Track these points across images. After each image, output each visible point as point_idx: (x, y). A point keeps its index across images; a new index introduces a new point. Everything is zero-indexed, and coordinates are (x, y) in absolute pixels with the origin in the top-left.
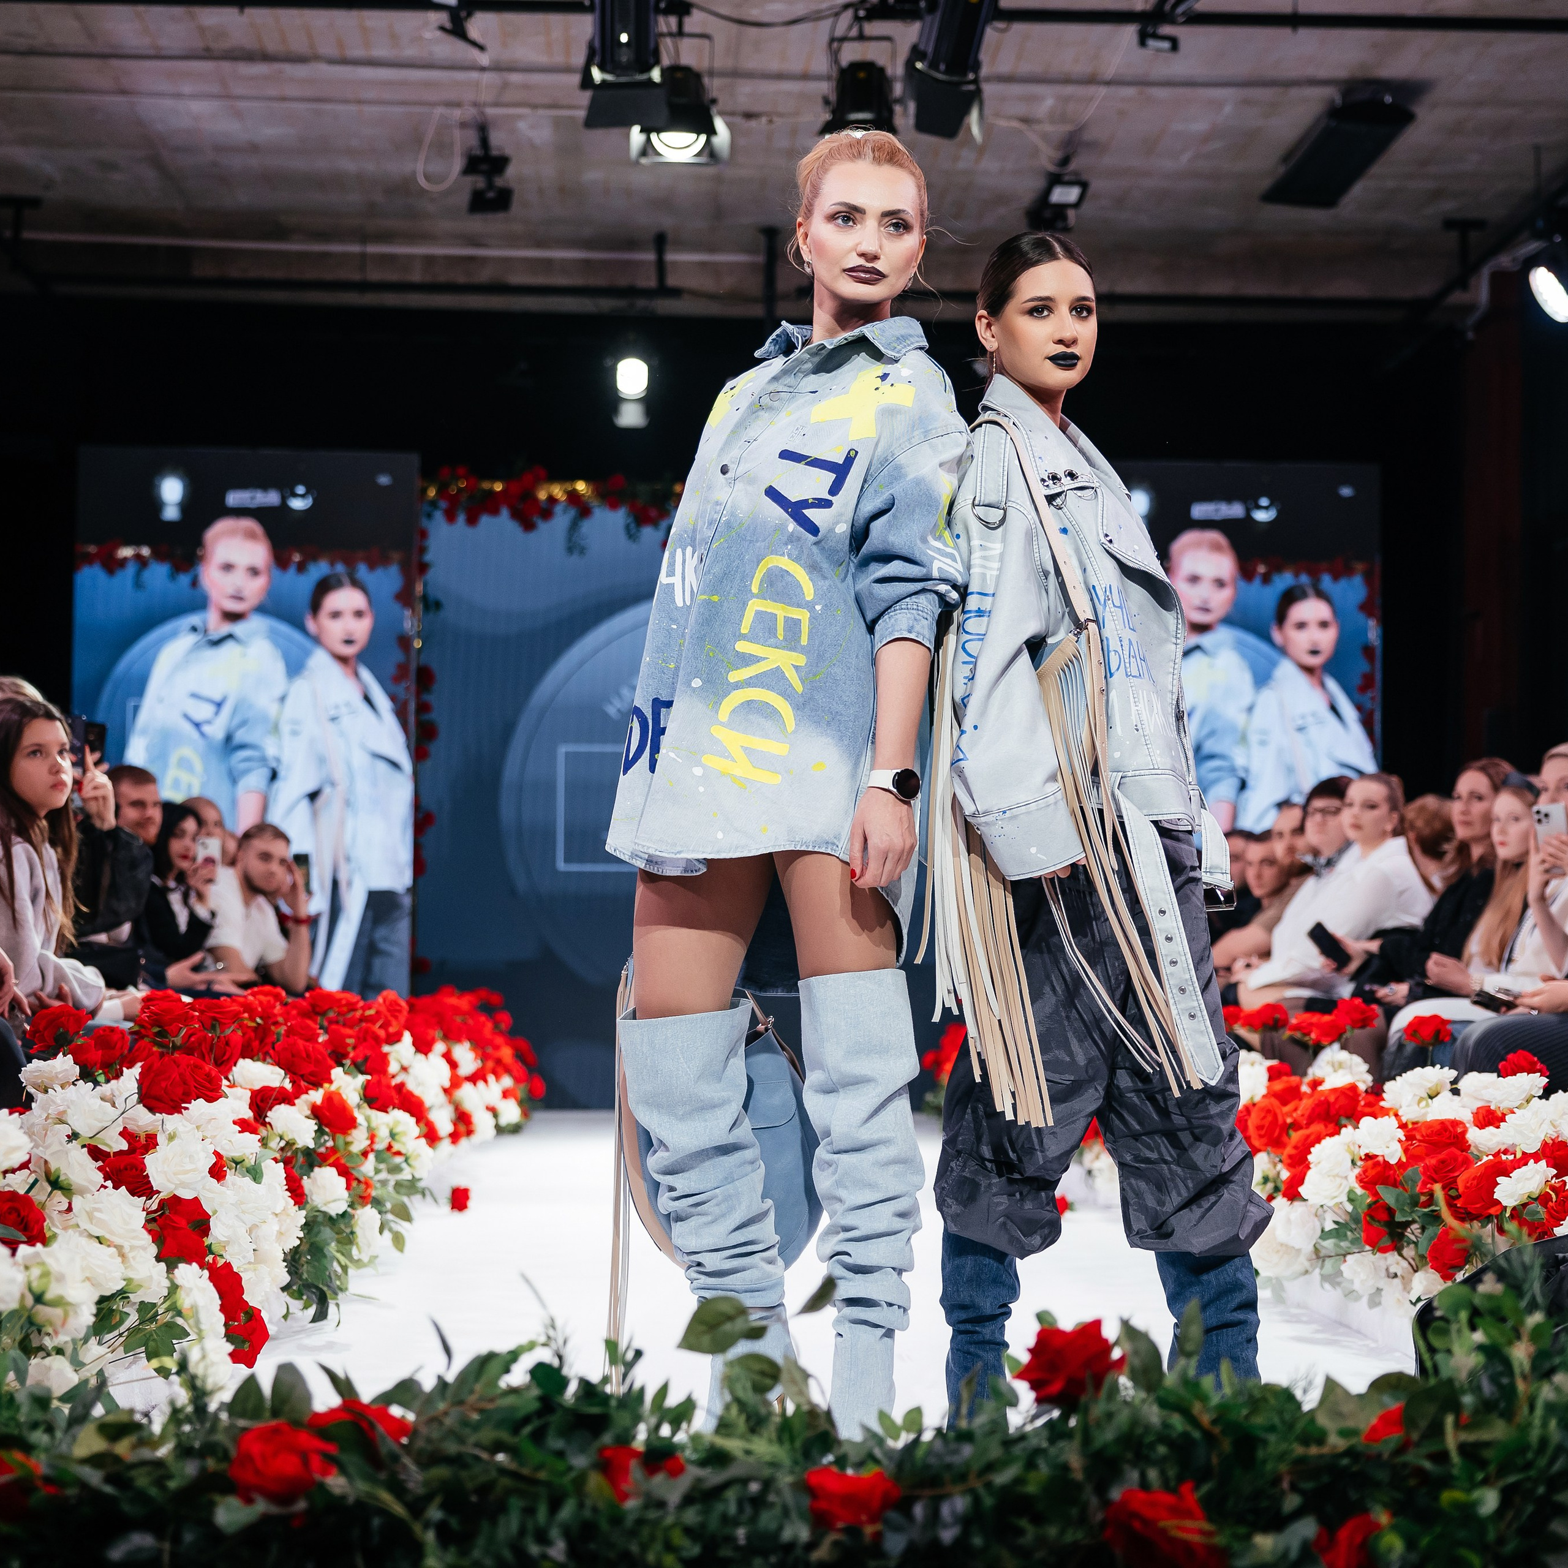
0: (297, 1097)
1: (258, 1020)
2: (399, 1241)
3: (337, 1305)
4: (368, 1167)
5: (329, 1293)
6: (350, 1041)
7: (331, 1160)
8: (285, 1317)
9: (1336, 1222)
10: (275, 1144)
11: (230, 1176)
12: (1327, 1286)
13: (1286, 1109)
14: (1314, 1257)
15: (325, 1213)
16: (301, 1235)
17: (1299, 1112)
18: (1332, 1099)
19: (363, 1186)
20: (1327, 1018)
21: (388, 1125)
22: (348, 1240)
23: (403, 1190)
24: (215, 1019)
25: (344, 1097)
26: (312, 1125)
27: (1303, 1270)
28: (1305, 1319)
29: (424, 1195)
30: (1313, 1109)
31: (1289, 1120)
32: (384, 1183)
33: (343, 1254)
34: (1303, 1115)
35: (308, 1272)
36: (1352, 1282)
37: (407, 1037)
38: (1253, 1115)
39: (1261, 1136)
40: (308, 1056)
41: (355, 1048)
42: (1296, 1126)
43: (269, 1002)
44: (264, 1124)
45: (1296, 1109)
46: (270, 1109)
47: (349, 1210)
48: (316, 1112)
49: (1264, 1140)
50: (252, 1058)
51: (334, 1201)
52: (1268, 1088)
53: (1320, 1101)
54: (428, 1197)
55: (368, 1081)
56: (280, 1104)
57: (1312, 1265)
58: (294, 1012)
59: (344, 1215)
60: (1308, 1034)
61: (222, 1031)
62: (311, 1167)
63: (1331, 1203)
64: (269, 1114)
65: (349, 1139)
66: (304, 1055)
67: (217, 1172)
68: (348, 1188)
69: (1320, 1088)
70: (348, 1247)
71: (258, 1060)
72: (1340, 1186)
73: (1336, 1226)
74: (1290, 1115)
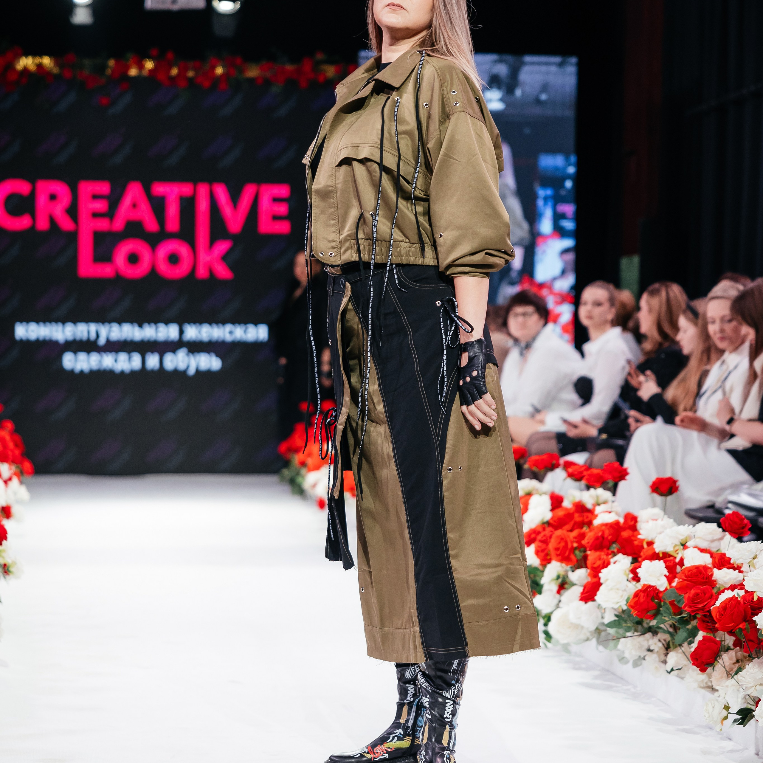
9: (616, 616)
13: (572, 534)
14: (595, 633)
27: (585, 638)
34: (588, 543)
36: (623, 652)
39: (557, 553)
63: (616, 606)
69: (596, 522)
72: (622, 596)
73: (616, 619)
74: (576, 542)
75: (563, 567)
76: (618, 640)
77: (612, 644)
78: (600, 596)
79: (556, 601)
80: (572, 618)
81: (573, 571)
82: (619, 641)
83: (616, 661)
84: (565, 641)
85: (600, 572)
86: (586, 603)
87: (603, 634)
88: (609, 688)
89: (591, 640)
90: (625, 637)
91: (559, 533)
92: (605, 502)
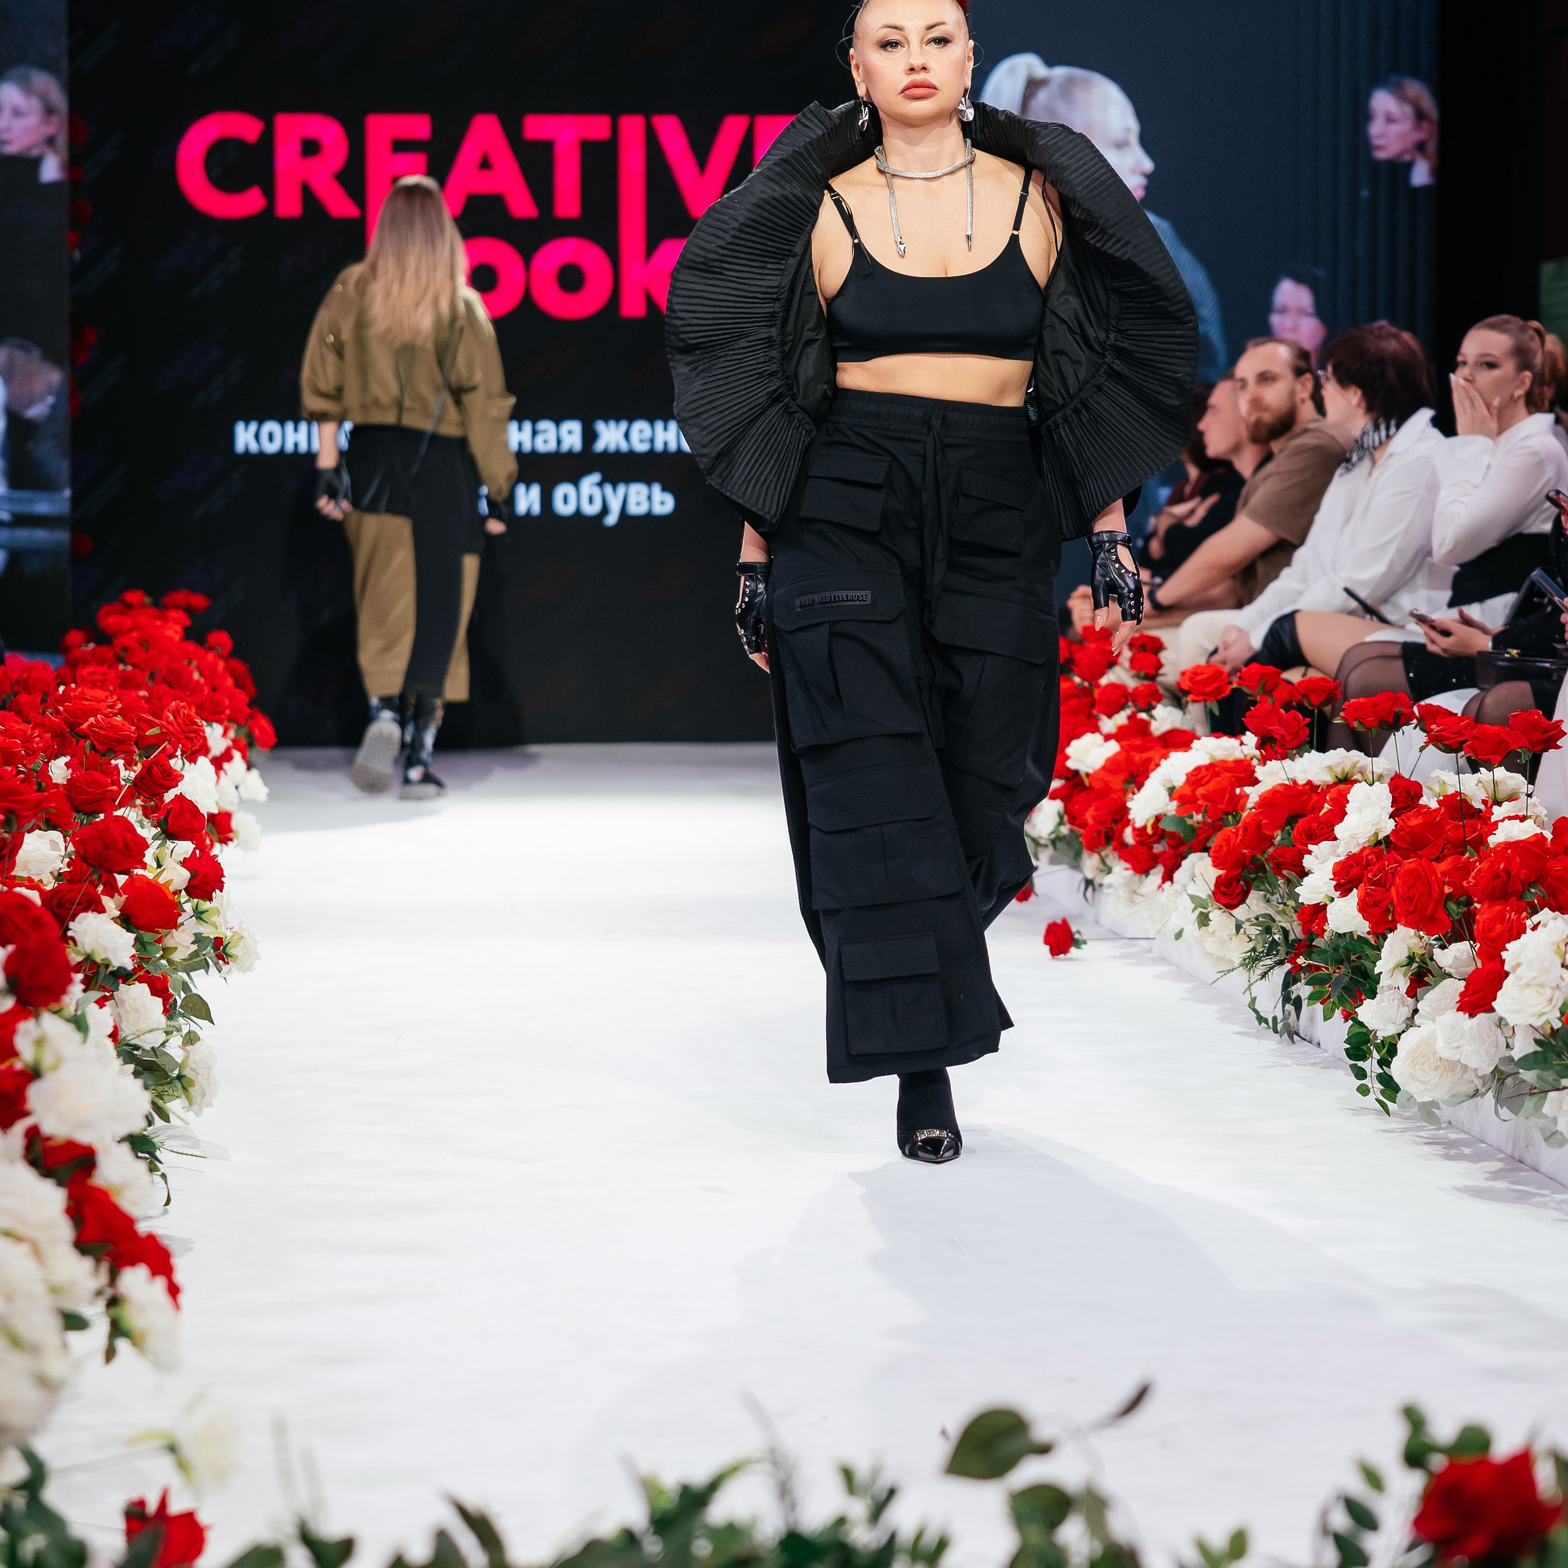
7: (143, 976)
9: (1534, 1044)
13: (1439, 867)
14: (1490, 1079)
26: (129, 938)
27: (1470, 1090)
34: (1475, 885)
36: (1555, 1121)
40: (127, 846)
44: (65, 939)
46: (73, 920)
48: (126, 915)
51: (152, 1031)
56: (85, 910)
57: (1485, 1088)
63: (1538, 1023)
64: (72, 925)
66: (121, 845)
69: (1493, 840)
72: (1551, 1000)
73: (1539, 1049)
74: (1449, 884)
75: (1421, 938)
76: (1542, 1095)
77: (1529, 1103)
78: (1503, 1002)
79: (1406, 1012)
80: (1443, 1049)
81: (1443, 947)
82: (1545, 1098)
83: (1538, 1138)
84: (1428, 1099)
85: (1503, 948)
86: (1472, 1016)
87: (1509, 1081)
88: (1523, 1198)
89: (1483, 1095)
90: (1558, 1089)
91: (1410, 863)
92: (1512, 798)
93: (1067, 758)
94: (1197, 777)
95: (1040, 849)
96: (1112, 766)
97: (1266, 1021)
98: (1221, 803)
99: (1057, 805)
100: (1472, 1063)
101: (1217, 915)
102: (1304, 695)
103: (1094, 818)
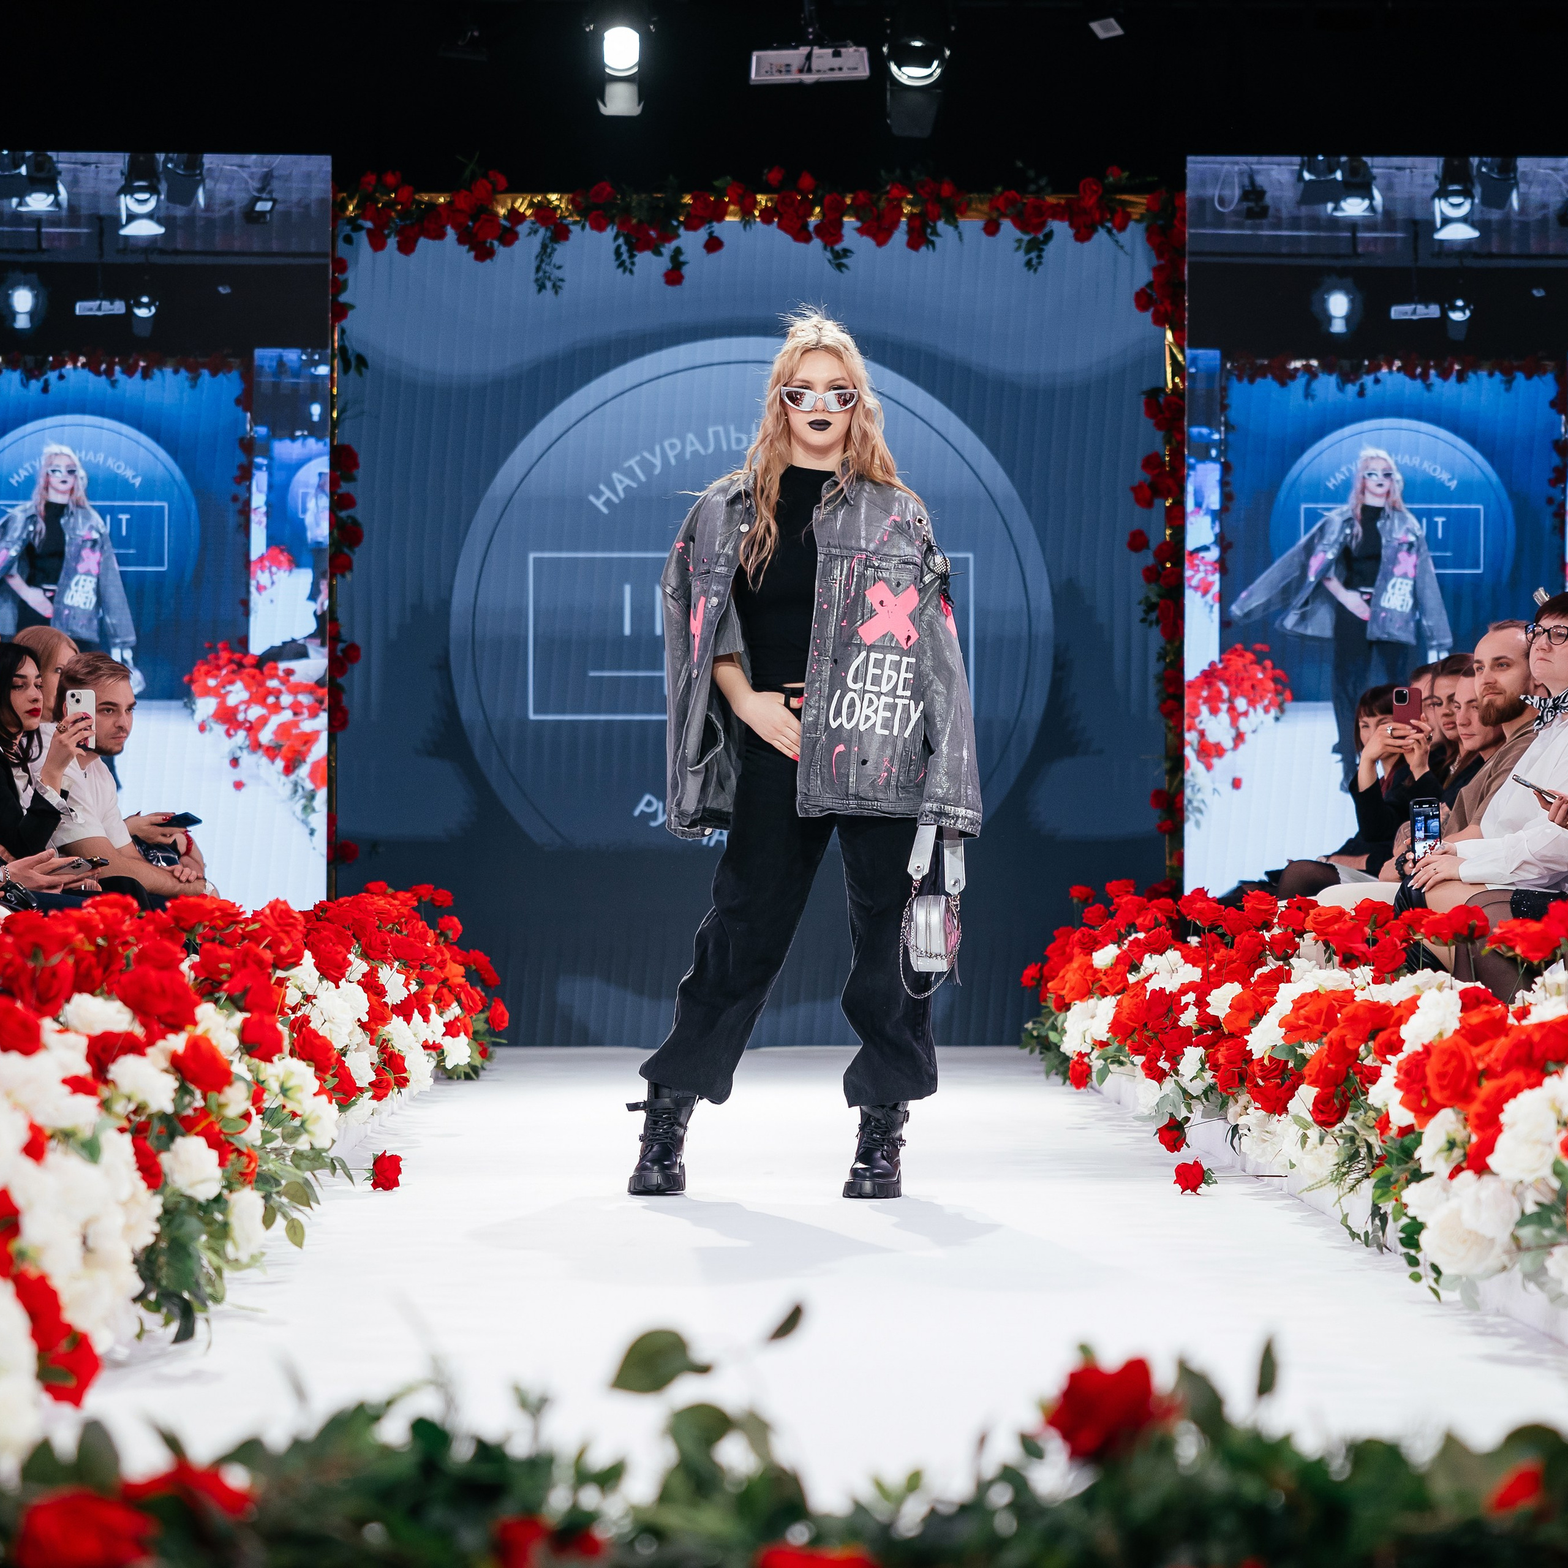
0: (151, 1042)
1: (100, 941)
2: (296, 1232)
3: (207, 1320)
4: (253, 1134)
5: (196, 1305)
6: (227, 966)
7: (199, 1128)
8: (139, 1336)
9: (1539, 1204)
10: (121, 1107)
11: (55, 1154)
12: (1532, 1287)
13: (1476, 1051)
14: (1514, 1247)
15: (191, 1200)
16: (157, 1228)
17: (1493, 1056)
18: (1537, 1037)
19: (245, 1159)
20: (1535, 927)
21: (278, 1077)
22: (222, 1232)
23: (304, 1163)
24: (37, 945)
25: (214, 1042)
26: (171, 1083)
27: (1499, 1266)
28: (1503, 1330)
29: (334, 1168)
30: (1511, 1052)
31: (1480, 1066)
32: (279, 1153)
33: (216, 1252)
34: (1497, 1060)
35: (168, 1277)
36: (1560, 1282)
37: (308, 958)
38: (1433, 1059)
39: (1442, 1088)
40: (164, 990)
41: (231, 975)
42: (1489, 1073)
43: (115, 915)
44: (106, 1082)
45: (1489, 1051)
46: (113, 1060)
47: (225, 1192)
48: (178, 1064)
49: (1447, 1093)
50: (92, 993)
51: (203, 1181)
52: (1461, 1020)
53: (1520, 1041)
54: (339, 1171)
55: (246, 1021)
56: (127, 1054)
57: (1511, 1259)
58: (150, 928)
59: (218, 1199)
60: (1512, 948)
61: (47, 959)
62: (172, 1138)
64: (112, 1067)
65: (222, 1099)
66: (161, 989)
67: (35, 1148)
68: (222, 1163)
69: (1523, 1025)
70: (220, 1242)
71: (101, 994)
73: (1540, 1210)
76: (1545, 1250)
80: (1469, 1219)
82: (1547, 1254)
85: (1502, 1110)
86: (1480, 1177)
89: (1510, 1269)
90: (1556, 1246)
93: (1208, 1005)
94: (1299, 1004)
95: (1193, 1102)
96: (1237, 1006)
97: (1359, 1236)
98: (1318, 1023)
99: (1200, 1051)
100: (1489, 1231)
101: (1314, 1132)
102: (1410, 926)
103: (1226, 1057)
